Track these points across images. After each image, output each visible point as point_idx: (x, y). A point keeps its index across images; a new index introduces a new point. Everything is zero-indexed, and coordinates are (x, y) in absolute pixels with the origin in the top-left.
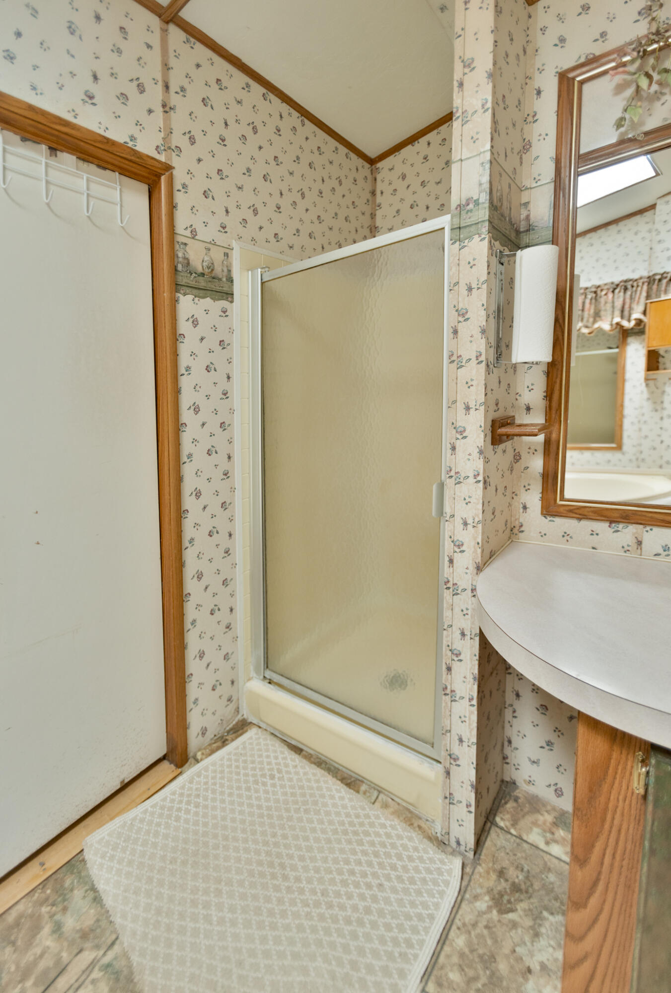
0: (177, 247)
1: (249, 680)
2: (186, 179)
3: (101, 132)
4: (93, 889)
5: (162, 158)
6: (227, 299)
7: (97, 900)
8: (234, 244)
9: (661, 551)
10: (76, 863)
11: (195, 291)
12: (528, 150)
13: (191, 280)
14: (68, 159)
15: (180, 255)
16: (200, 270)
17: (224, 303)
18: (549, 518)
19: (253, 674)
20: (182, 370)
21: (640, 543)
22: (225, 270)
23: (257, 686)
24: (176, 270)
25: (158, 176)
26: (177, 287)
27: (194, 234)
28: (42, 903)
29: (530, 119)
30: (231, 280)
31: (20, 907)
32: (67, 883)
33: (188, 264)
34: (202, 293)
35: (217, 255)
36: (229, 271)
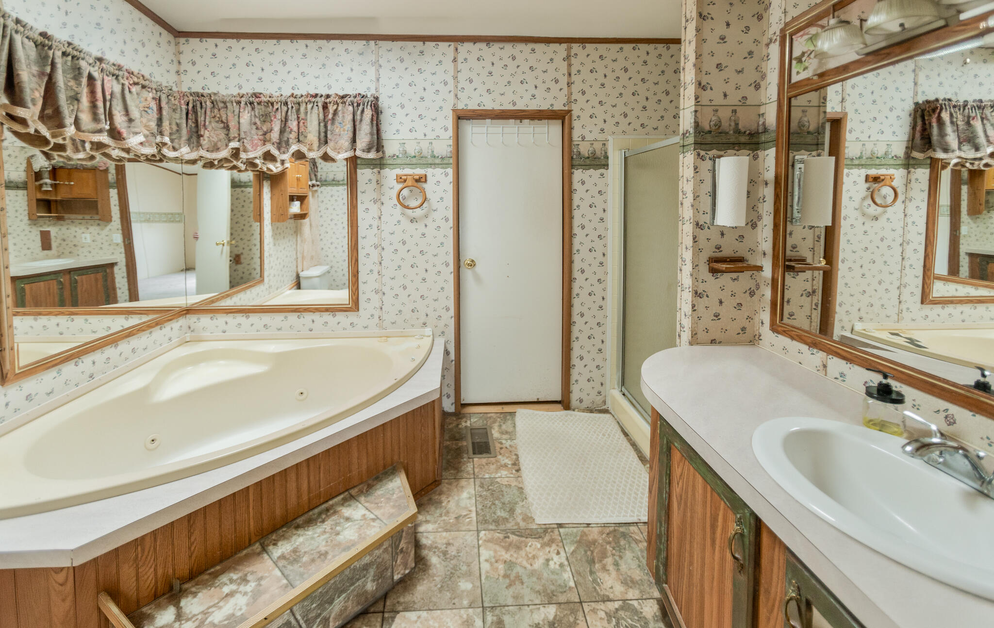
0: (573, 147)
1: (614, 388)
2: (580, 113)
3: (538, 109)
4: (515, 424)
5: (566, 108)
6: (604, 168)
7: (514, 427)
8: (610, 138)
9: (838, 376)
10: (513, 414)
11: (583, 167)
12: (764, 79)
13: (581, 162)
14: (526, 121)
15: (575, 150)
16: (587, 155)
17: (602, 171)
18: (776, 334)
19: (616, 386)
20: (575, 207)
21: (825, 366)
22: (603, 152)
23: (615, 393)
24: (572, 158)
25: (564, 117)
26: (572, 166)
27: (583, 138)
28: (500, 418)
29: (765, 58)
30: (607, 157)
31: (492, 415)
32: (508, 417)
33: (580, 154)
34: (587, 167)
35: (598, 146)
36: (606, 153)
